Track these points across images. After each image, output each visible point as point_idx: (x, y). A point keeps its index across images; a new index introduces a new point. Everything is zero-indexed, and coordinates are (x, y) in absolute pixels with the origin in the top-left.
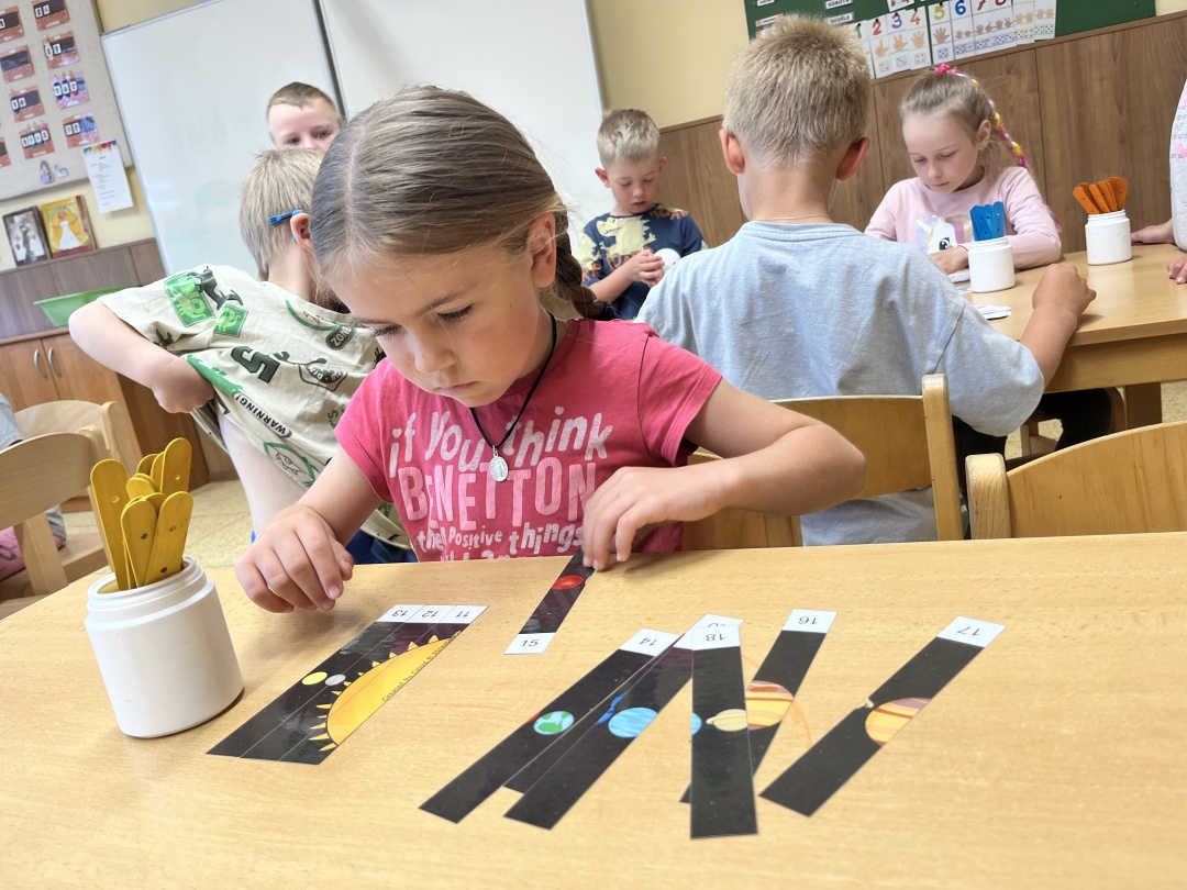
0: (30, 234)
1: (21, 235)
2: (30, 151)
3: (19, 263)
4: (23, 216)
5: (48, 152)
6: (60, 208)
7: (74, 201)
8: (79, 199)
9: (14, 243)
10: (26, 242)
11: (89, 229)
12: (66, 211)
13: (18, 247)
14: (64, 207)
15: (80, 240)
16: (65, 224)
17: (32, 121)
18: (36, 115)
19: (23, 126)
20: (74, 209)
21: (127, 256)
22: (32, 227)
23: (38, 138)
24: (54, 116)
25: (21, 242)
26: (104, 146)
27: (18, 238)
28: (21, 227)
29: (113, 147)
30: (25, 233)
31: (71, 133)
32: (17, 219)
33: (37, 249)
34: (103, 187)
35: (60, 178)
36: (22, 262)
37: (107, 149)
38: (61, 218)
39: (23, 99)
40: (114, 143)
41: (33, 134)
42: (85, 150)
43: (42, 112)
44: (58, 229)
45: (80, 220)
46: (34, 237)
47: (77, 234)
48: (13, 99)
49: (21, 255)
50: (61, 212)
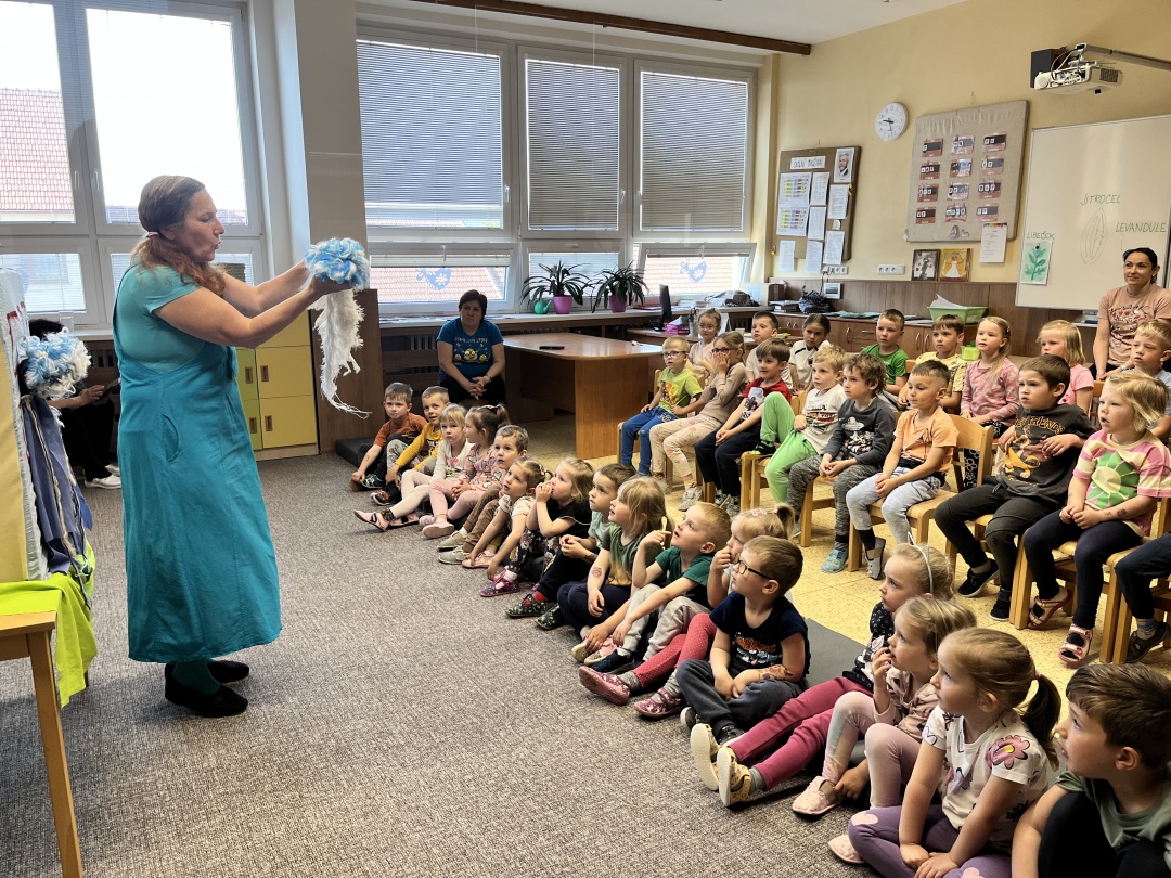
0: (929, 264)
1: (922, 263)
3: (914, 279)
6: (955, 253)
8: (969, 250)
9: (916, 266)
10: (924, 268)
11: (968, 269)
12: (959, 256)
14: (958, 253)
15: (962, 274)
16: (954, 264)
17: (958, 202)
19: (951, 203)
20: (964, 256)
21: (986, 290)
22: (932, 261)
23: (958, 212)
25: (920, 267)
26: (999, 225)
29: (1004, 226)
30: (926, 263)
31: (980, 213)
32: (924, 254)
33: (930, 273)
34: (987, 248)
35: (963, 237)
36: (916, 279)
37: (1000, 227)
38: (953, 259)
40: (1006, 224)
41: (956, 209)
42: (985, 224)
44: (949, 265)
45: (966, 263)
47: (961, 271)
49: (917, 274)
50: (955, 256)
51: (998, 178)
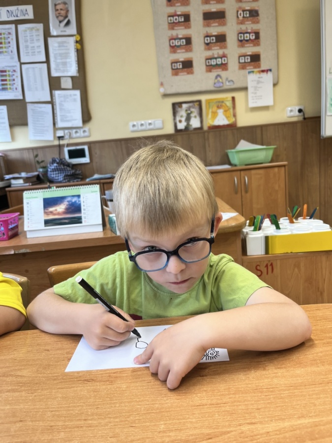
0: (192, 115)
1: (184, 115)
2: (210, 68)
3: (178, 131)
4: (191, 104)
5: (223, 70)
6: (219, 102)
7: (231, 99)
8: (234, 98)
9: (178, 119)
10: (188, 119)
11: (234, 116)
12: (224, 104)
13: (180, 121)
14: (223, 102)
15: (229, 121)
16: (220, 112)
17: (216, 51)
18: (221, 48)
19: (209, 53)
20: (229, 104)
21: (259, 131)
22: (195, 112)
23: (219, 61)
24: (233, 50)
25: (183, 119)
26: (263, 71)
27: (182, 116)
28: (186, 110)
29: (269, 72)
30: (189, 114)
31: (243, 61)
32: (184, 106)
34: (255, 93)
35: (228, 85)
36: (181, 130)
37: (265, 73)
38: (218, 107)
39: (214, 38)
40: (270, 70)
41: (216, 58)
42: (249, 73)
43: (225, 47)
44: (215, 114)
45: (231, 110)
46: (195, 117)
47: (227, 117)
48: (207, 36)
49: (181, 126)
50: (220, 104)
51: (255, 27)
